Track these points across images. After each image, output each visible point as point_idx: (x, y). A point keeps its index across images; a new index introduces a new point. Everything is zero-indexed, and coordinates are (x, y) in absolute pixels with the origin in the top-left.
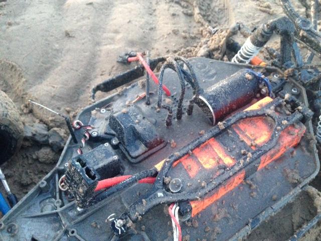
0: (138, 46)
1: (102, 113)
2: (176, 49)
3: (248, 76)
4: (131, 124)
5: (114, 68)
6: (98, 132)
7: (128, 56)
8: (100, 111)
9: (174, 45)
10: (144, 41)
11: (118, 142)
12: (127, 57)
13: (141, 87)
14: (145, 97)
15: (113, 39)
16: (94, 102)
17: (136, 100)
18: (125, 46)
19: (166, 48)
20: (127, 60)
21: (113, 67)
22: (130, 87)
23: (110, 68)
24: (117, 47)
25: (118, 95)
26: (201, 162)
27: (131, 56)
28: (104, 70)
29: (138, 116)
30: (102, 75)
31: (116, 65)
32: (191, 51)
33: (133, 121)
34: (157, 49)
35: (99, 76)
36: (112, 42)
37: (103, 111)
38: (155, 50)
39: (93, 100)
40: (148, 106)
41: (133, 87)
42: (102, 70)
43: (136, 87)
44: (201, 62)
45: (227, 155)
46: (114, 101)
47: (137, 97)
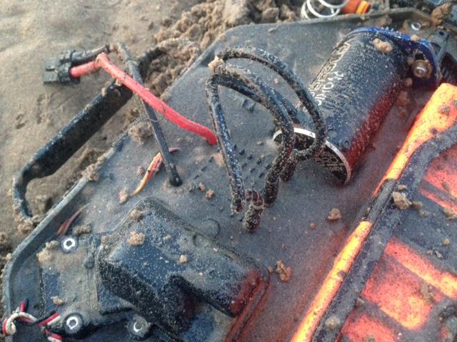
0: (79, 31)
1: (69, 252)
2: (167, 18)
3: (380, 44)
4: (170, 273)
5: (45, 102)
6: (80, 316)
7: (68, 65)
8: (59, 247)
9: (158, 8)
10: (88, 16)
11: (148, 325)
12: (66, 67)
13: (141, 143)
14: (162, 166)
15: (13, 31)
16: (35, 225)
17: (143, 182)
18: (50, 41)
19: (143, 19)
20: (70, 75)
21: (39, 100)
22: (111, 151)
23: (34, 105)
24: (31, 47)
25: (91, 182)
26: (391, 314)
27: (76, 63)
28: (20, 112)
29: (180, 241)
30: (19, 126)
31: (47, 93)
32: (204, 14)
33: (172, 262)
34: (126, 28)
35: (15, 132)
36: (16, 39)
37: (69, 243)
38: (122, 29)
39: (29, 221)
40: (179, 190)
41: (120, 148)
42: (16, 115)
43: (127, 148)
44: (252, 37)
45: (443, 271)
46: (84, 202)
47: (143, 174)
